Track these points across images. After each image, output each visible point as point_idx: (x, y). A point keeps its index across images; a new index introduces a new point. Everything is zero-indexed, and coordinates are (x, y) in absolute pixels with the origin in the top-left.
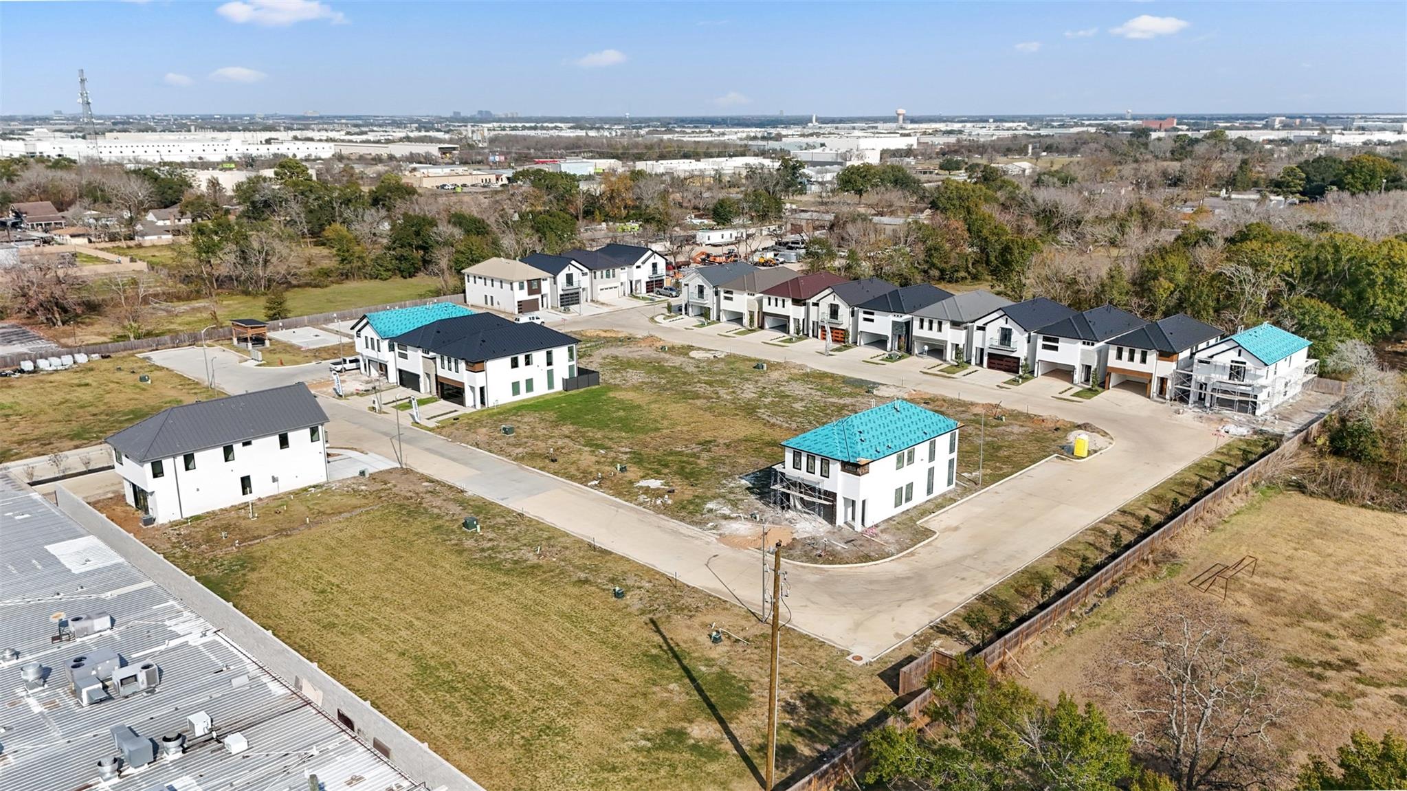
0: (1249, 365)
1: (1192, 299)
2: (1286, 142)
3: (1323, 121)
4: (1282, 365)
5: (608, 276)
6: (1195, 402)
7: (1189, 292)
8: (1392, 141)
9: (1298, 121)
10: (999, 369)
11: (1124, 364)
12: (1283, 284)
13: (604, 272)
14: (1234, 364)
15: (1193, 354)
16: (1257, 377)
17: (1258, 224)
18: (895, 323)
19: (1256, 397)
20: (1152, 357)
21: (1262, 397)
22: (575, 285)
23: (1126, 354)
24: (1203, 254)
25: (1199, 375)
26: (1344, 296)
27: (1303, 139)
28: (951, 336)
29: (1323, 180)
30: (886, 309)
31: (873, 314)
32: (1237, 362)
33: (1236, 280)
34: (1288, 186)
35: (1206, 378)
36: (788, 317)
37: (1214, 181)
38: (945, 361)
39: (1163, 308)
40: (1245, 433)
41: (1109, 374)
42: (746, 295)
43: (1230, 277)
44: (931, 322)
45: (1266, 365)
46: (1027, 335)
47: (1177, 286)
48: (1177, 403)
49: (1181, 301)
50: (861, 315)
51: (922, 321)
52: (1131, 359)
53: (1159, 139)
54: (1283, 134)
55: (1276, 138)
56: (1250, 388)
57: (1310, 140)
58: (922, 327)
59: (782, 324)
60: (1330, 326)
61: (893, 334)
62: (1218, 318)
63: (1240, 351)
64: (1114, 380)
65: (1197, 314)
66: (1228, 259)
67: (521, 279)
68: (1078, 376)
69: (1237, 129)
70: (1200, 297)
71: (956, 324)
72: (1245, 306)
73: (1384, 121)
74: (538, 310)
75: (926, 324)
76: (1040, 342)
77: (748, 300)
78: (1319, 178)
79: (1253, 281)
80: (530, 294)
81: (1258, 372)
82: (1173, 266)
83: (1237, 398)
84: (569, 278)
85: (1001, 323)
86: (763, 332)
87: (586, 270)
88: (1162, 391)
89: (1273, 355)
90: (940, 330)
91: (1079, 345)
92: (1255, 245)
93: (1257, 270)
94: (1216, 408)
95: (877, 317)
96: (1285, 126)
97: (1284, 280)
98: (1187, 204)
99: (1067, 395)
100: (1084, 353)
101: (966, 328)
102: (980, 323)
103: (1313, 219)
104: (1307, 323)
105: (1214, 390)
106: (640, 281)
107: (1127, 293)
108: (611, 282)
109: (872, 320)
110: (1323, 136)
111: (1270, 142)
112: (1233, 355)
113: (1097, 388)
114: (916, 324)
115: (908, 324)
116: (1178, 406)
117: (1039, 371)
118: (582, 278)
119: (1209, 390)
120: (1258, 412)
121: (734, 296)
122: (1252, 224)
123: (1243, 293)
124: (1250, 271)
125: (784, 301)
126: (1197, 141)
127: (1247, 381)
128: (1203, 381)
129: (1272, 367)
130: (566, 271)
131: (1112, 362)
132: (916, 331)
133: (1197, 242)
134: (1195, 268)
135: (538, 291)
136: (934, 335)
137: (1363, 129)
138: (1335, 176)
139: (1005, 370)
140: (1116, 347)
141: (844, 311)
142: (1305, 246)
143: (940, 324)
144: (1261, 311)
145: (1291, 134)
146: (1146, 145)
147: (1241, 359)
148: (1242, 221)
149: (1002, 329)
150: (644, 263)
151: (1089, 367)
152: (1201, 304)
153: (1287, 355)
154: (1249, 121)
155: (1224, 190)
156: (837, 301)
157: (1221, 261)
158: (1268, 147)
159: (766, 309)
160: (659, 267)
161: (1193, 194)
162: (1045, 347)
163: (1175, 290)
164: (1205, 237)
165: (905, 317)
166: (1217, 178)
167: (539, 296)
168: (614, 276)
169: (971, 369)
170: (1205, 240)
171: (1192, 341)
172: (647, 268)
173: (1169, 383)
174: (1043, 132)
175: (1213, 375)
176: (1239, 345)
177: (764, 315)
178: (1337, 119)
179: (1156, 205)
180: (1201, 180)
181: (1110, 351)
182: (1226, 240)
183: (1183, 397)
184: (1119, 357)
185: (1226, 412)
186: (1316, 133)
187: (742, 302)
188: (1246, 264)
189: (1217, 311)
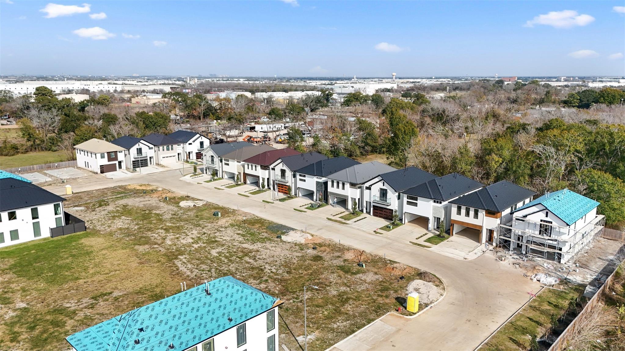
0: (554, 224)
1: (514, 169)
2: (566, 86)
3: (583, 79)
4: (580, 224)
5: (168, 149)
6: (514, 249)
7: (512, 163)
8: (616, 86)
9: (572, 79)
10: (380, 217)
11: (462, 218)
12: (576, 159)
13: (165, 147)
14: (542, 223)
15: (512, 213)
16: (560, 233)
17: (556, 119)
18: (318, 183)
19: (560, 249)
20: (482, 214)
21: (565, 249)
22: (144, 155)
23: (463, 211)
24: (522, 138)
25: (517, 229)
26: (618, 167)
27: (575, 85)
28: (351, 193)
29: (588, 101)
30: (312, 174)
31: (305, 176)
32: (545, 221)
33: (543, 157)
34: (571, 103)
35: (522, 232)
36: (258, 177)
37: (533, 102)
38: (347, 209)
39: (495, 174)
40: (553, 283)
41: (452, 225)
42: (236, 162)
43: (539, 154)
44: (338, 183)
45: (568, 225)
46: (397, 194)
47: (504, 159)
48: (501, 249)
49: (507, 169)
50: (298, 177)
51: (333, 182)
52: (468, 214)
53: (508, 84)
54: (566, 83)
55: (562, 85)
56: (556, 243)
57: (578, 86)
58: (333, 186)
59: (256, 181)
60: (613, 192)
61: (317, 190)
62: (531, 183)
63: (547, 213)
64: (456, 229)
65: (516, 180)
66: (538, 142)
67: (102, 151)
68: (432, 225)
69: (544, 81)
70: (519, 167)
71: (353, 185)
72: (550, 175)
73: (611, 78)
74: (116, 170)
75: (335, 184)
76: (405, 200)
77: (238, 165)
78: (585, 100)
79: (555, 157)
80: (109, 161)
81: (562, 230)
82: (501, 146)
83: (546, 250)
84: (140, 151)
85: (380, 185)
86: (246, 185)
87: (151, 146)
88: (490, 239)
89: (573, 216)
90: (343, 188)
91: (431, 203)
92: (556, 132)
93: (558, 150)
94: (530, 255)
95: (308, 178)
96: (566, 80)
97: (576, 156)
98: (519, 112)
99: (421, 241)
100: (435, 208)
101: (360, 188)
102: (367, 185)
103: (588, 118)
104: (596, 188)
105: (528, 241)
106: (192, 152)
107: (471, 163)
108: (170, 153)
109: (305, 181)
110: (584, 84)
111: (559, 86)
112: (542, 216)
113: (444, 234)
114: (330, 184)
115: (326, 183)
116: (502, 252)
117: (406, 220)
118: (148, 151)
119: (524, 241)
120: (563, 261)
121: (230, 163)
122: (553, 119)
123: (548, 164)
124: (553, 150)
125: (256, 167)
126: (525, 85)
127: (553, 237)
128: (520, 234)
129: (572, 227)
130: (137, 146)
131: (454, 216)
132: (330, 189)
133: (519, 131)
134: (517, 147)
135: (116, 159)
136: (340, 191)
137: (602, 81)
138: (594, 99)
139: (384, 218)
140: (456, 205)
141: (289, 174)
142: (588, 133)
143: (343, 184)
144: (561, 177)
145: (569, 84)
146: (501, 87)
147: (548, 219)
148: (547, 118)
149: (381, 189)
150: (194, 141)
151: (439, 219)
152: (520, 172)
153: (583, 216)
154: (550, 79)
155: (538, 106)
156: (285, 168)
157: (533, 143)
158: (559, 88)
159: (247, 171)
160: (204, 144)
161: (522, 107)
162: (409, 203)
163: (503, 162)
164: (524, 127)
165: (323, 179)
166: (534, 100)
167: (117, 162)
168: (172, 149)
169: (363, 216)
170: (524, 129)
171: (511, 202)
172: (197, 143)
173: (495, 234)
174: (456, 82)
175: (527, 230)
176: (546, 209)
177: (245, 175)
178: (589, 78)
179: (502, 112)
180: (527, 100)
181: (452, 208)
182: (537, 129)
183: (505, 245)
184: (459, 213)
185: (539, 260)
186: (581, 83)
187: (234, 167)
188: (550, 145)
189: (531, 176)
